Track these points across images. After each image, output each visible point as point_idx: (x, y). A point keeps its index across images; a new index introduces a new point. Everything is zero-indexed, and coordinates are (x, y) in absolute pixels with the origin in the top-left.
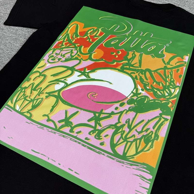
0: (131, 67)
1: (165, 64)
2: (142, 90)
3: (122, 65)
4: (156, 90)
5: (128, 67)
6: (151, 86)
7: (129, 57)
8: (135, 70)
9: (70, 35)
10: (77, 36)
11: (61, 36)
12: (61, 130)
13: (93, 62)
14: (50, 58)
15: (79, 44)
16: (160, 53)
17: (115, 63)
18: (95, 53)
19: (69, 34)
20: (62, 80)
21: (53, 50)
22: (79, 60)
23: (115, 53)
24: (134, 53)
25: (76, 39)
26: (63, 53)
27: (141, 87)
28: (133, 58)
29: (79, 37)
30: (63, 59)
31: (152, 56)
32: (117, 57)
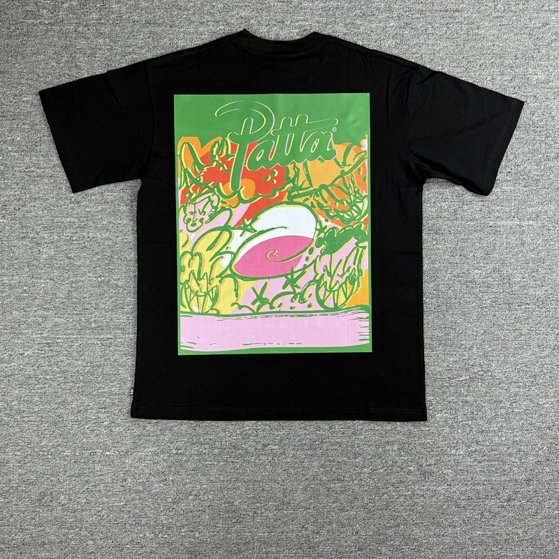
0: (300, 192)
1: (340, 166)
2: (327, 221)
3: (287, 193)
4: (342, 214)
5: (296, 193)
6: (335, 209)
7: (291, 175)
8: (307, 194)
9: (190, 170)
10: (201, 168)
11: (179, 179)
12: (260, 311)
13: (247, 205)
14: (187, 224)
15: (212, 183)
16: (328, 150)
17: (277, 195)
18: (243, 188)
19: (187, 169)
20: (224, 250)
21: (182, 209)
22: (227, 209)
23: (270, 177)
24: (295, 166)
25: (203, 174)
26: (200, 206)
27: (323, 217)
28: (297, 175)
29: (205, 169)
30: (206, 218)
31: (320, 159)
32: (275, 182)
